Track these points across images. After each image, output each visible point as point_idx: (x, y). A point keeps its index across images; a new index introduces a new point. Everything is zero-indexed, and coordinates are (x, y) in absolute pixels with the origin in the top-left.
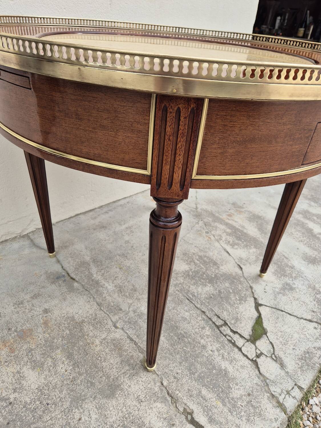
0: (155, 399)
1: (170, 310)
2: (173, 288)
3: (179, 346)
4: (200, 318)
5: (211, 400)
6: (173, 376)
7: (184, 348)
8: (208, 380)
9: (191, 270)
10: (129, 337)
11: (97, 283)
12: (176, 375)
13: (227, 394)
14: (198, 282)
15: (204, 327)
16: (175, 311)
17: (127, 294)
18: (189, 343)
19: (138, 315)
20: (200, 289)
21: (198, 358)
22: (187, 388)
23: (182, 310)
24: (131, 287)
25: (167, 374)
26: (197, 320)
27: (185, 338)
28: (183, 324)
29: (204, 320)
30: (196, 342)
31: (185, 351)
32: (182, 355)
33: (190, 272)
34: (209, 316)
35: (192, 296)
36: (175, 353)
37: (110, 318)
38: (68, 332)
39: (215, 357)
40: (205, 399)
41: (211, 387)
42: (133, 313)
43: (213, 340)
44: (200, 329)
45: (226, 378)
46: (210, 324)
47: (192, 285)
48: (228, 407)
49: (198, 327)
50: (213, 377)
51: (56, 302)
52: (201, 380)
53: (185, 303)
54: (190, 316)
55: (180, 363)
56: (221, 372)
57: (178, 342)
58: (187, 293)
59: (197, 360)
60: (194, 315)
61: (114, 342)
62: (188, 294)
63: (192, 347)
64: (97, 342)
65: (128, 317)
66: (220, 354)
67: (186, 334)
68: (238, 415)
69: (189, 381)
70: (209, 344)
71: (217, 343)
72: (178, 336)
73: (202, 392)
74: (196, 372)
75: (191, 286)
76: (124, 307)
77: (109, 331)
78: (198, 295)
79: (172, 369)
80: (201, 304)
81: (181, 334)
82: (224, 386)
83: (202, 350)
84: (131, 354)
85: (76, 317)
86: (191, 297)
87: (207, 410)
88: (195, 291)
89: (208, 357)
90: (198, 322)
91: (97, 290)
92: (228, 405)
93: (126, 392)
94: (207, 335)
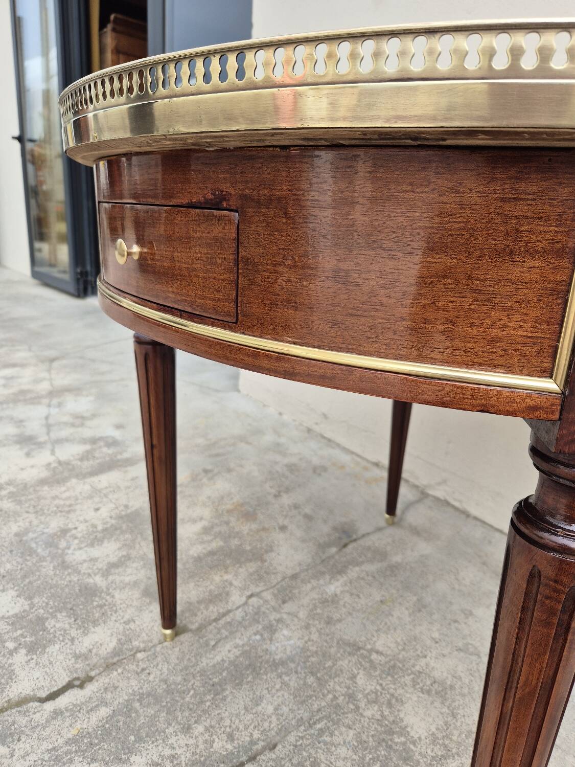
0: (122, 641)
1: (281, 677)
2: (341, 690)
3: (198, 684)
4: (256, 735)
5: (86, 720)
6: (147, 667)
7: (192, 692)
8: (121, 723)
9: (414, 743)
10: (229, 611)
11: (342, 571)
12: (147, 671)
13: (84, 751)
14: (370, 753)
15: (233, 740)
16: (278, 687)
17: (319, 611)
18: (202, 702)
19: (271, 626)
20: (343, 751)
21: (167, 714)
22: (121, 685)
23: (280, 699)
24: (336, 616)
25: (153, 659)
26: (252, 727)
27: (212, 696)
28: (244, 697)
29: (253, 743)
30: (201, 716)
31: (186, 693)
32: (180, 686)
33: (403, 739)
34: (262, 757)
35: (321, 729)
36: (187, 674)
37: (267, 589)
38: (248, 548)
39: (160, 748)
40: (91, 710)
41: (107, 726)
42: (277, 618)
43: (198, 751)
44: (228, 730)
45: (112, 757)
46: (238, 756)
47: (358, 736)
48: (62, 747)
49: (234, 726)
50: (123, 733)
51: (299, 533)
52: (125, 709)
53: (299, 709)
54: (263, 715)
55: (165, 681)
56: (127, 751)
57: (206, 683)
58: (328, 717)
59: (163, 711)
60: (266, 725)
61: (224, 595)
62: (325, 721)
63: (191, 706)
64: (226, 577)
65: (267, 611)
66: (163, 760)
67: (222, 699)
68: (40, 762)
69: (131, 691)
70: (191, 742)
71: (189, 760)
72: (220, 684)
73: (104, 708)
74: (141, 704)
75: (351, 733)
76: (289, 607)
77: (242, 589)
78: (326, 743)
79: (160, 666)
80: (296, 746)
81: (224, 690)
82: (99, 749)
83: (180, 724)
84: (199, 614)
85: (273, 555)
86: (318, 726)
87: (74, 710)
88: (337, 739)
89: (165, 732)
90: (246, 728)
91: (323, 573)
92: (65, 749)
93: (145, 608)
94: (213, 741)
